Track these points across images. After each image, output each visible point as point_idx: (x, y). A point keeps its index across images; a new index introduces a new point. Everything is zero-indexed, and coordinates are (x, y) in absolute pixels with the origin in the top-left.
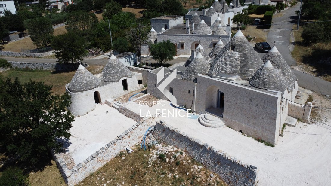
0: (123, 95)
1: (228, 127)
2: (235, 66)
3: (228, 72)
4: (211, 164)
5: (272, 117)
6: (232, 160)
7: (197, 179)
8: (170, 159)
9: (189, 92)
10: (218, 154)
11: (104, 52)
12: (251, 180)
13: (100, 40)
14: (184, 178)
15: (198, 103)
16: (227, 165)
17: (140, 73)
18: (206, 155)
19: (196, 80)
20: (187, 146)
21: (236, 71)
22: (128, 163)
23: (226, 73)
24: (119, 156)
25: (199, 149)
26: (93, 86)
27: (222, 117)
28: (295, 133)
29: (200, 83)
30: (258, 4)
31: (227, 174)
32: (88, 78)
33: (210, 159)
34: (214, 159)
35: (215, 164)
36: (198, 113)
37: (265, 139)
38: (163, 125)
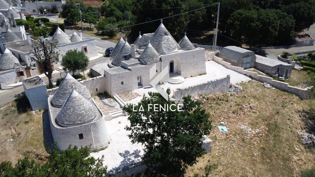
1: (185, 78)
3: (174, 48)
6: (221, 79)
9: (157, 71)
10: (216, 81)
12: (229, 82)
16: (219, 83)
19: (161, 60)
27: (181, 75)
31: (220, 88)
33: (212, 87)
34: (214, 86)
35: (214, 88)
36: (166, 82)
37: (203, 73)
38: (181, 90)
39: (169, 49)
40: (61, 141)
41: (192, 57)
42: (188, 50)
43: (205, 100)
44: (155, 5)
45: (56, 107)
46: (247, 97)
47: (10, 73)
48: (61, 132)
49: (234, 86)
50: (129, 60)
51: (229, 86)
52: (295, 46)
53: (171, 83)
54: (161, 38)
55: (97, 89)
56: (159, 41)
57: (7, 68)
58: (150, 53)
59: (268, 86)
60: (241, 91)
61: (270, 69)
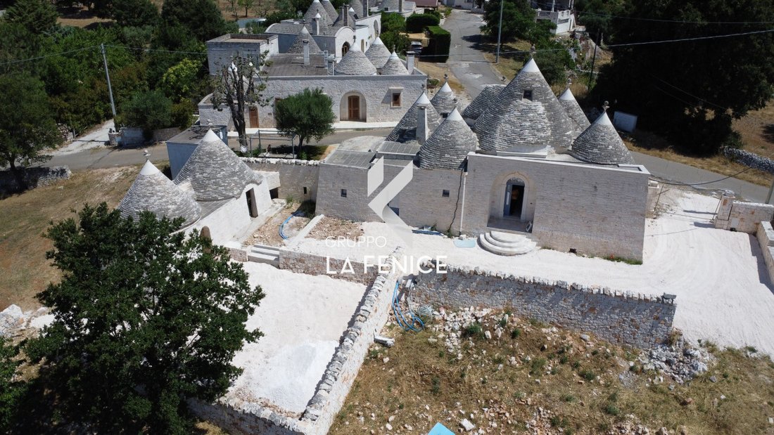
0: (256, 229)
1: (545, 248)
2: (543, 130)
3: (533, 142)
4: (575, 316)
5: (638, 211)
6: (625, 296)
7: (567, 350)
8: (493, 330)
9: (446, 194)
10: (594, 293)
11: (78, 134)
12: (665, 321)
13: (63, 102)
14: (542, 356)
15: (470, 213)
16: (614, 308)
17: (274, 173)
18: (562, 303)
19: (464, 166)
20: (513, 298)
21: (547, 138)
22: (405, 366)
23: (528, 143)
24: (371, 358)
25: (545, 295)
26: (193, 213)
27: (530, 231)
28: (651, 237)
29: (474, 170)
30: (397, 11)
31: (613, 325)
32: (176, 195)
33: (573, 308)
34: (582, 306)
35: (584, 315)
36: (469, 235)
39: (511, 142)
41: (589, 188)
42: (588, 163)
43: (500, 332)
49: (686, 344)
50: (404, 144)
51: (660, 335)
53: (481, 242)
54: (508, 104)
55: (305, 189)
56: (499, 112)
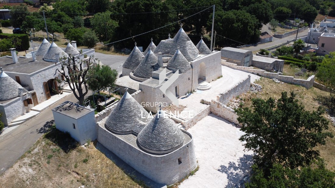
9: (189, 79)
23: (197, 53)
29: (194, 67)
34: (242, 87)
35: (242, 89)
36: (195, 89)
37: (220, 76)
38: (223, 95)
39: (194, 55)
40: (161, 172)
41: (213, 60)
42: (208, 54)
43: (243, 102)
44: (143, 9)
45: (123, 134)
46: (269, 93)
47: (16, 102)
48: (162, 160)
49: (253, 84)
50: (158, 70)
51: (250, 86)
52: (260, 44)
53: (201, 89)
54: (185, 44)
56: (184, 47)
57: (10, 97)
58: (182, 60)
59: (277, 81)
60: (262, 89)
61: (269, 66)
